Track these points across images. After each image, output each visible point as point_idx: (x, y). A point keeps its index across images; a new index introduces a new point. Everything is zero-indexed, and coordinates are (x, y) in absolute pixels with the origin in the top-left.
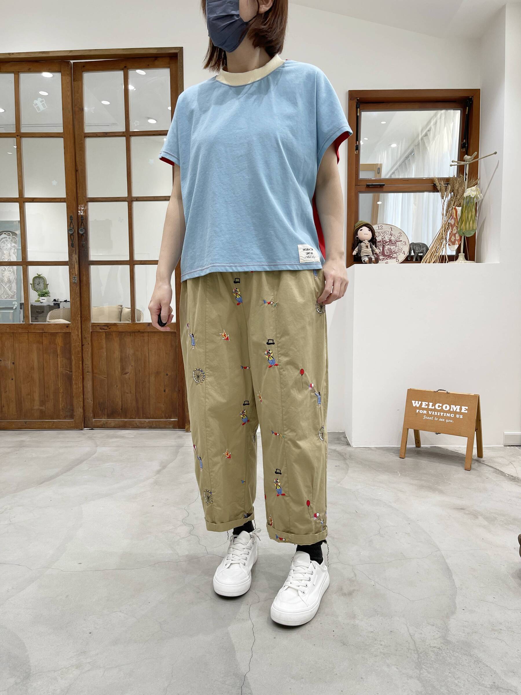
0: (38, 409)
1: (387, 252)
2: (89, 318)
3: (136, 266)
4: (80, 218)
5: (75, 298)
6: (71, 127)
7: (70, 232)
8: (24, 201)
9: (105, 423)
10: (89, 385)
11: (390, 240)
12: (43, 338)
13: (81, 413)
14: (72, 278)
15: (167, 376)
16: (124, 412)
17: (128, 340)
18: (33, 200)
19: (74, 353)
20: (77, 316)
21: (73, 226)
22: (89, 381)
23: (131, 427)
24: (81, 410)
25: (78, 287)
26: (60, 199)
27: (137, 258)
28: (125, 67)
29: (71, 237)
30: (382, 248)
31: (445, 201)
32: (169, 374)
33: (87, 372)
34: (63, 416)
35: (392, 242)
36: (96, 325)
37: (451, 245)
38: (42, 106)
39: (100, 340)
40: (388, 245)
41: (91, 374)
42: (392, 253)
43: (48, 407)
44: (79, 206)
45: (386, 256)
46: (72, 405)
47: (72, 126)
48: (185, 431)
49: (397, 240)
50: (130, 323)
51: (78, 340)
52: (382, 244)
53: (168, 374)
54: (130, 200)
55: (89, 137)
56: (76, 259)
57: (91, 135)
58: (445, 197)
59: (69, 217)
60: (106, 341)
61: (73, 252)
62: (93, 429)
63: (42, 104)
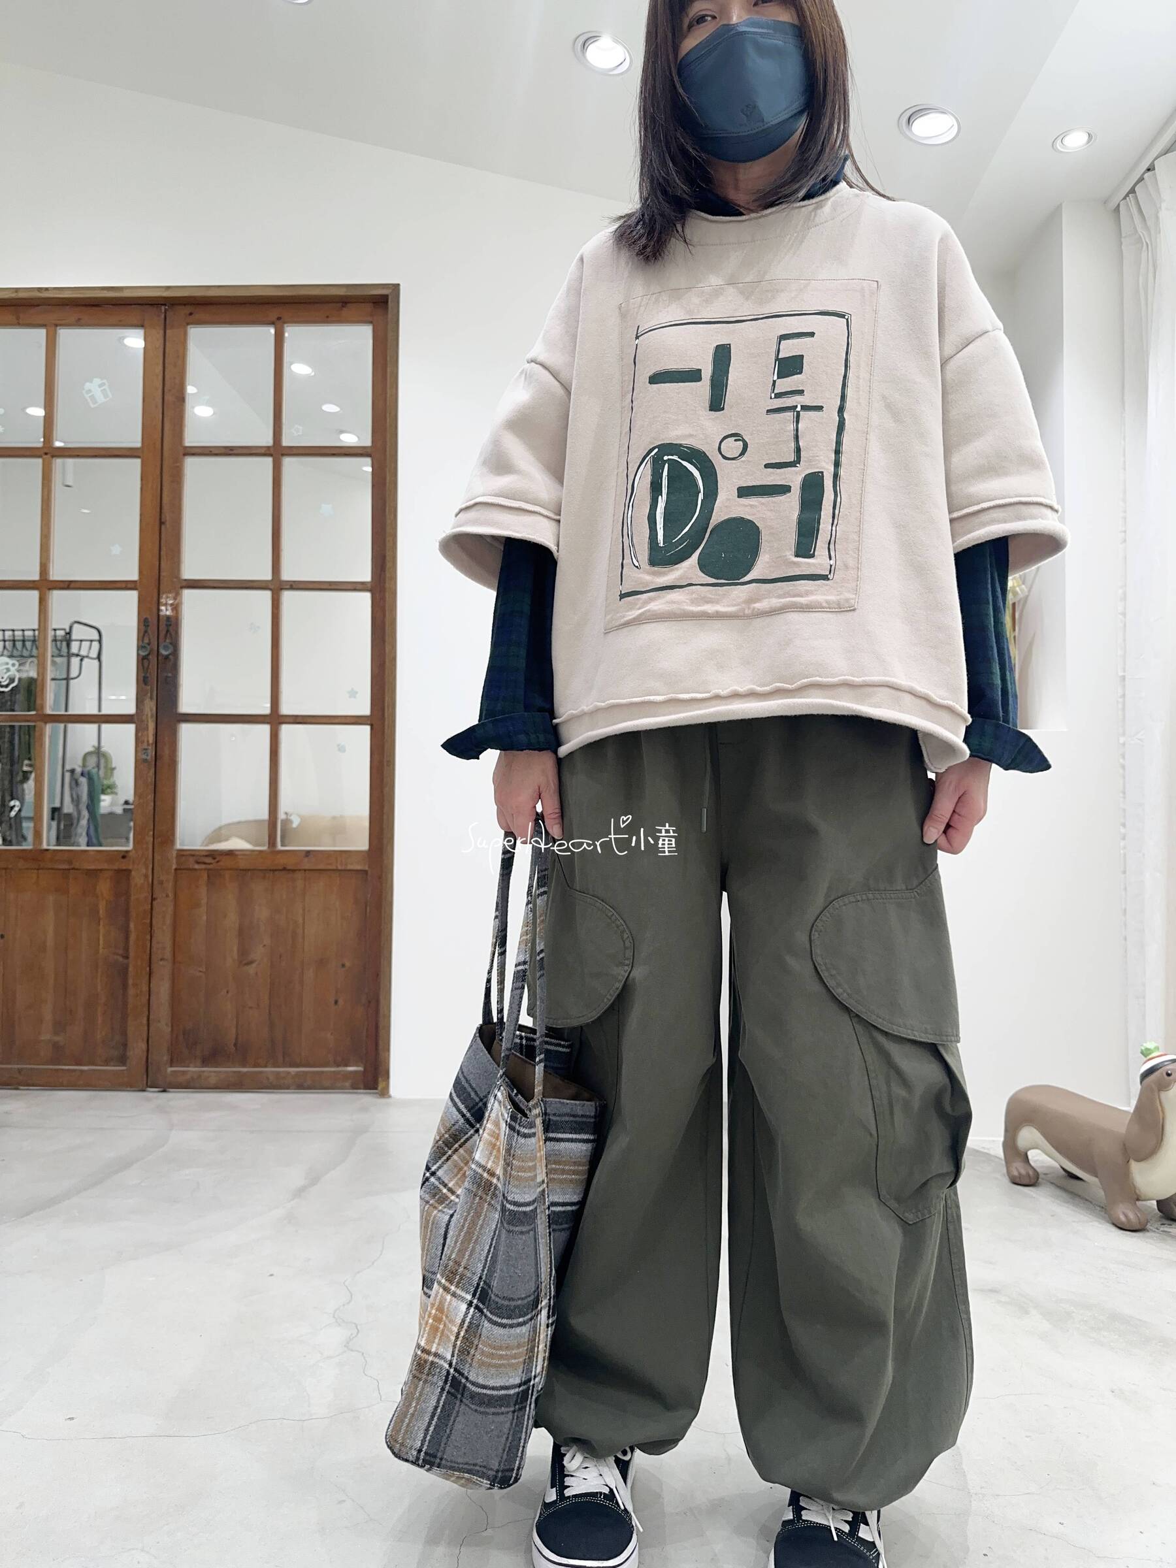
0: (50, 1041)
2: (170, 837)
3: (283, 727)
4: (165, 623)
5: (145, 795)
6: (158, 436)
7: (141, 653)
8: (49, 587)
9: (195, 1077)
10: (163, 989)
12: (71, 880)
13: (141, 1052)
14: (140, 749)
15: (344, 969)
16: (242, 1052)
17: (258, 888)
18: (68, 585)
19: (134, 915)
21: (149, 638)
22: (163, 979)
23: (255, 1085)
24: (144, 1046)
25: (152, 771)
26: (125, 583)
27: (286, 709)
28: (278, 319)
29: (142, 661)
32: (348, 964)
33: (161, 960)
34: (104, 1059)
36: (186, 855)
38: (101, 394)
39: (194, 888)
41: (168, 965)
43: (70, 1037)
44: (164, 596)
46: (124, 1033)
47: (159, 434)
48: (375, 1095)
50: (266, 850)
51: (145, 887)
54: (277, 587)
55: (193, 454)
56: (151, 710)
57: (199, 451)
59: (142, 620)
60: (208, 890)
61: (145, 695)
62: (168, 1090)
63: (102, 390)
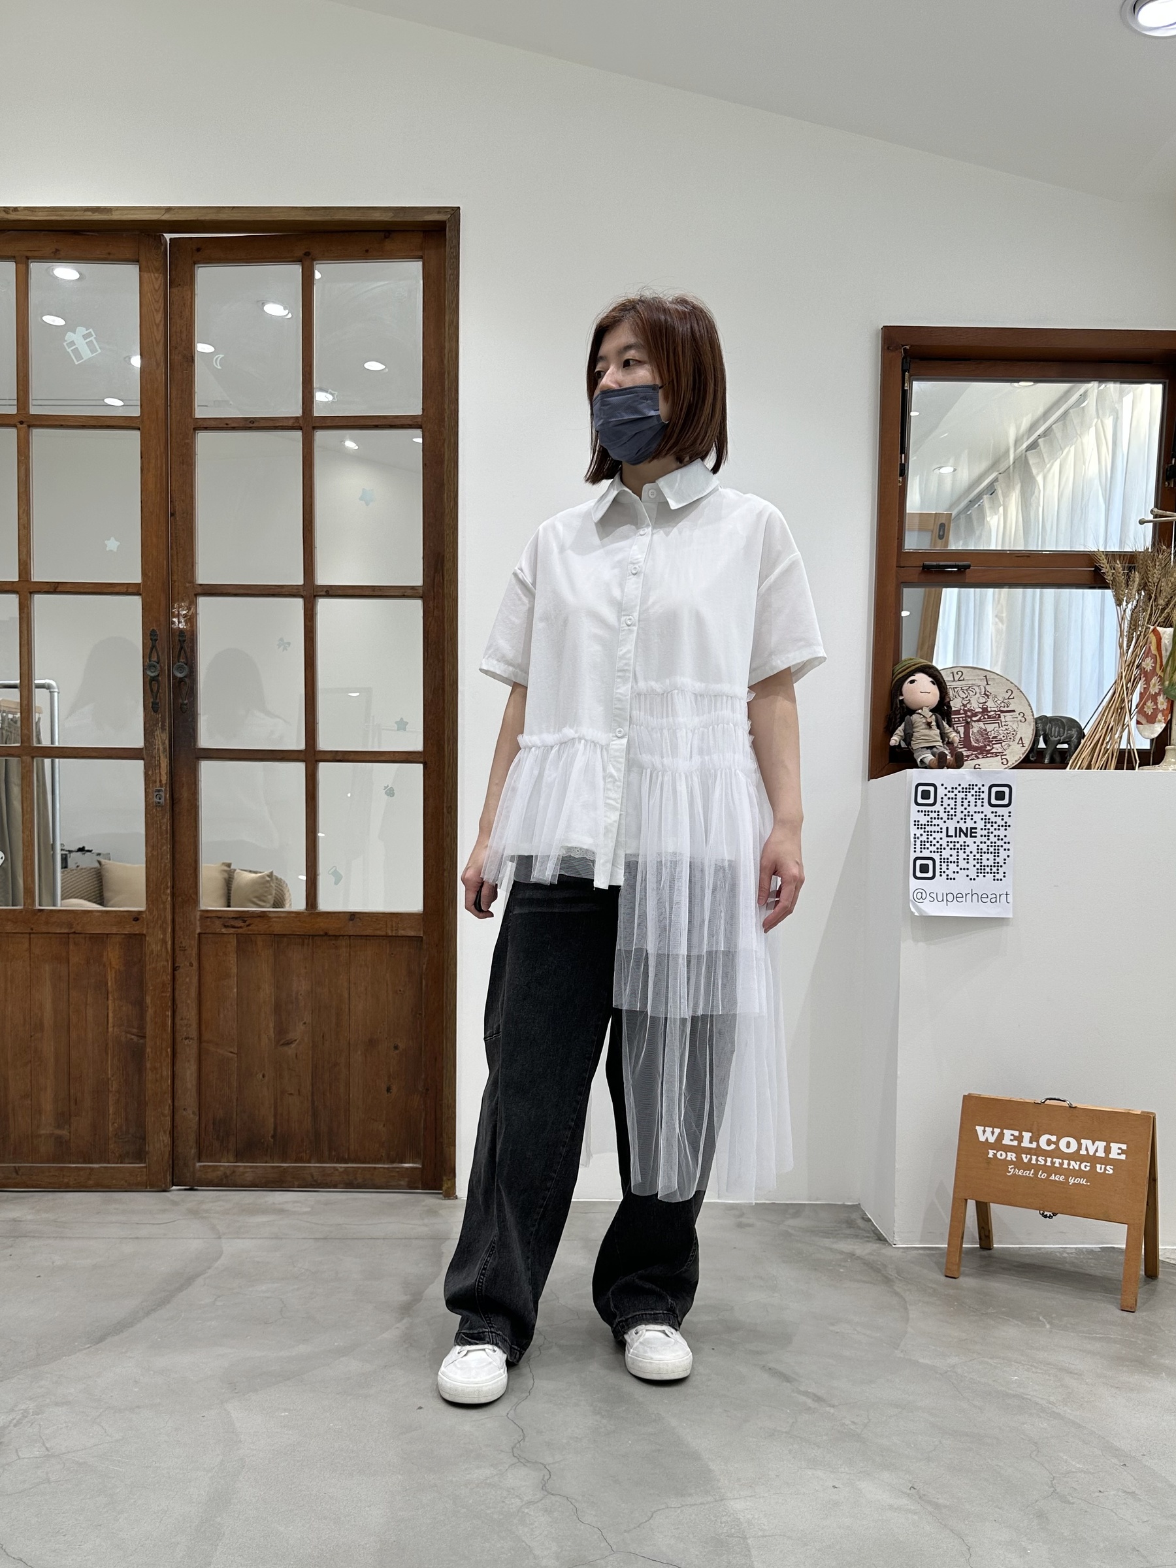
0: (53, 1134)
1: (977, 741)
2: (193, 896)
3: (321, 765)
4: (177, 638)
5: (159, 845)
6: (160, 402)
7: (149, 673)
8: (31, 591)
9: (228, 1172)
10: (188, 1073)
11: (983, 708)
12: (71, 947)
13: (165, 1147)
14: (151, 791)
15: (397, 1052)
16: (282, 1145)
17: (296, 955)
18: (55, 588)
19: (151, 988)
20: (164, 892)
21: (158, 655)
22: (189, 1061)
23: (296, 1183)
24: (166, 1139)
25: (168, 816)
26: (126, 585)
27: (324, 742)
28: (307, 254)
29: (151, 685)
30: (964, 728)
31: (1125, 611)
32: (402, 1046)
33: (186, 1039)
34: (117, 1155)
35: (989, 714)
36: (211, 917)
37: (1143, 723)
38: (87, 348)
39: (221, 954)
40: (978, 721)
41: (194, 1044)
42: (989, 741)
43: (76, 1130)
44: (176, 605)
45: (976, 749)
46: (141, 1125)
47: (163, 401)
48: (438, 1196)
49: (1002, 709)
50: (303, 913)
51: (164, 954)
52: (962, 717)
53: (399, 1044)
54: (310, 593)
55: (206, 429)
56: (164, 744)
57: (213, 424)
58: (1126, 602)
59: (149, 633)
60: (237, 958)
61: (156, 725)
62: (196, 1188)
63: (86, 343)
